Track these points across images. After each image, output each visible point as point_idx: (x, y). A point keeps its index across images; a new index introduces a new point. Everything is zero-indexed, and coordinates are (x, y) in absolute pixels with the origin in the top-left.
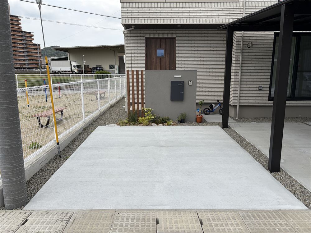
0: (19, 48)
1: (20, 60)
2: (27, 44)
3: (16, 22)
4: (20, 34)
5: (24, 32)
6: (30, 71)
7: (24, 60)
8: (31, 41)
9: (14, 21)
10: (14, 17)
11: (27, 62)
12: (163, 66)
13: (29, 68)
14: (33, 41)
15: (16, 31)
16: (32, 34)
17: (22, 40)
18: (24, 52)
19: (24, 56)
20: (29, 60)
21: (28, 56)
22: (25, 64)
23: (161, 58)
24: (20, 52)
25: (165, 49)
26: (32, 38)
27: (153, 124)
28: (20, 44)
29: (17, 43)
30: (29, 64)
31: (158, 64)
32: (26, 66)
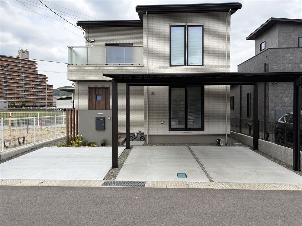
0: (33, 89)
1: (33, 99)
2: (41, 85)
3: (33, 66)
4: (36, 76)
5: (40, 75)
6: (41, 109)
7: (37, 99)
8: (45, 82)
9: (31, 66)
10: (32, 62)
11: (40, 101)
12: (101, 107)
13: (41, 106)
14: (46, 83)
15: (33, 74)
16: (46, 76)
17: (37, 81)
18: (38, 92)
19: (38, 95)
20: (41, 99)
21: (41, 95)
22: (37, 102)
23: (99, 101)
24: (34, 92)
25: (102, 95)
26: (46, 79)
27: (82, 146)
28: (35, 85)
29: (33, 84)
30: (41, 102)
31: (97, 105)
32: (39, 105)
